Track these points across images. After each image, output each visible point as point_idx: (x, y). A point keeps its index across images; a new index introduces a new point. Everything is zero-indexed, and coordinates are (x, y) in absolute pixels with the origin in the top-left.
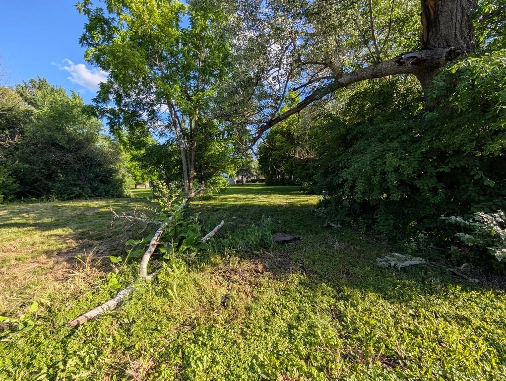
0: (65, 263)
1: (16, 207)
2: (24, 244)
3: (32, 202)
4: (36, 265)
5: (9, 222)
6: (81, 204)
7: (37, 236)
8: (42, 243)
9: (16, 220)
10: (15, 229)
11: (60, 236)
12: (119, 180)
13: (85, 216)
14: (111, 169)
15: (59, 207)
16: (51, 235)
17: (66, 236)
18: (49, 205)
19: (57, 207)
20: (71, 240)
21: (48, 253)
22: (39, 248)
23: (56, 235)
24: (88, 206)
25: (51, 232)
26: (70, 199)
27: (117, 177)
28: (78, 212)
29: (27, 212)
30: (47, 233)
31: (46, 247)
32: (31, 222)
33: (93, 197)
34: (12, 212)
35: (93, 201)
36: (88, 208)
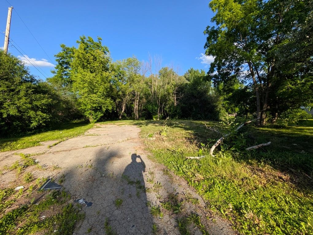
0: (189, 142)
1: (181, 121)
2: (181, 133)
3: (185, 119)
4: (182, 140)
5: (178, 126)
6: (199, 122)
7: (184, 132)
8: (185, 134)
9: (180, 125)
10: (179, 128)
11: (190, 133)
12: (218, 111)
13: (200, 127)
14: (214, 106)
15: (192, 123)
16: (187, 132)
17: (191, 133)
18: (189, 121)
19: (191, 122)
20: (192, 135)
21: (186, 138)
22: (184, 135)
23: (189, 133)
24: (202, 123)
25: (188, 131)
26: (196, 120)
27: (217, 110)
28: (197, 125)
29: (183, 123)
30: (187, 131)
31: (185, 136)
32: (183, 127)
33: (205, 119)
34: (179, 123)
35: (205, 121)
36: (201, 124)
